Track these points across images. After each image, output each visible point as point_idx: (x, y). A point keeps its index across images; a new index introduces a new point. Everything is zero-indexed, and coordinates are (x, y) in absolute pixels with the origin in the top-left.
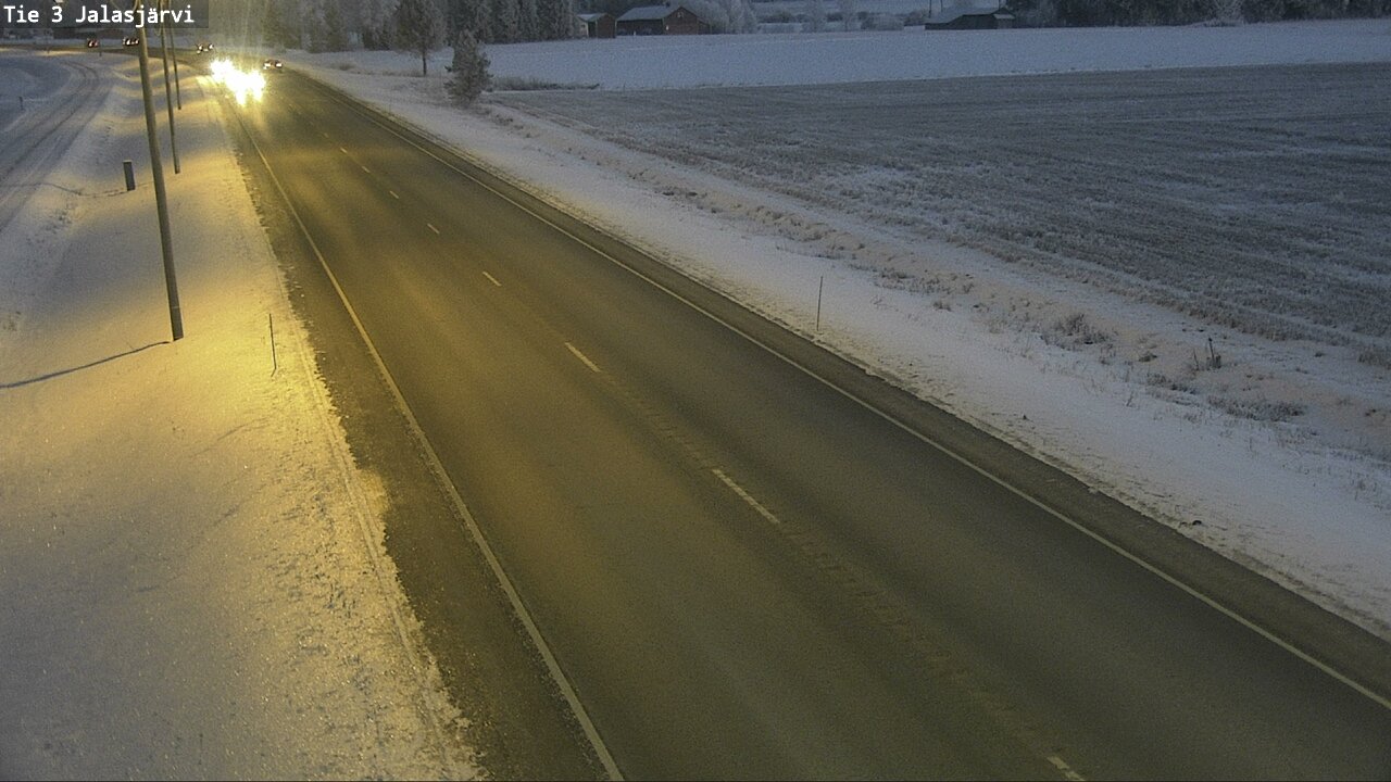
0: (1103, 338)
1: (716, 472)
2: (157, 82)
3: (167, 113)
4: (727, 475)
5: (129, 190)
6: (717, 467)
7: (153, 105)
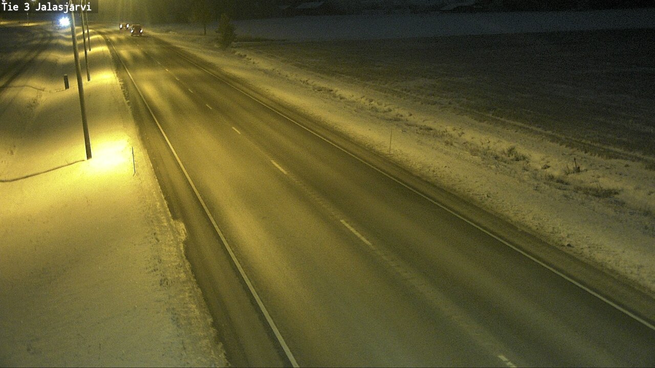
0: (524, 158)
1: (342, 221)
2: (79, 38)
3: (84, 52)
4: (347, 222)
5: (66, 88)
6: (342, 219)
7: (77, 49)
